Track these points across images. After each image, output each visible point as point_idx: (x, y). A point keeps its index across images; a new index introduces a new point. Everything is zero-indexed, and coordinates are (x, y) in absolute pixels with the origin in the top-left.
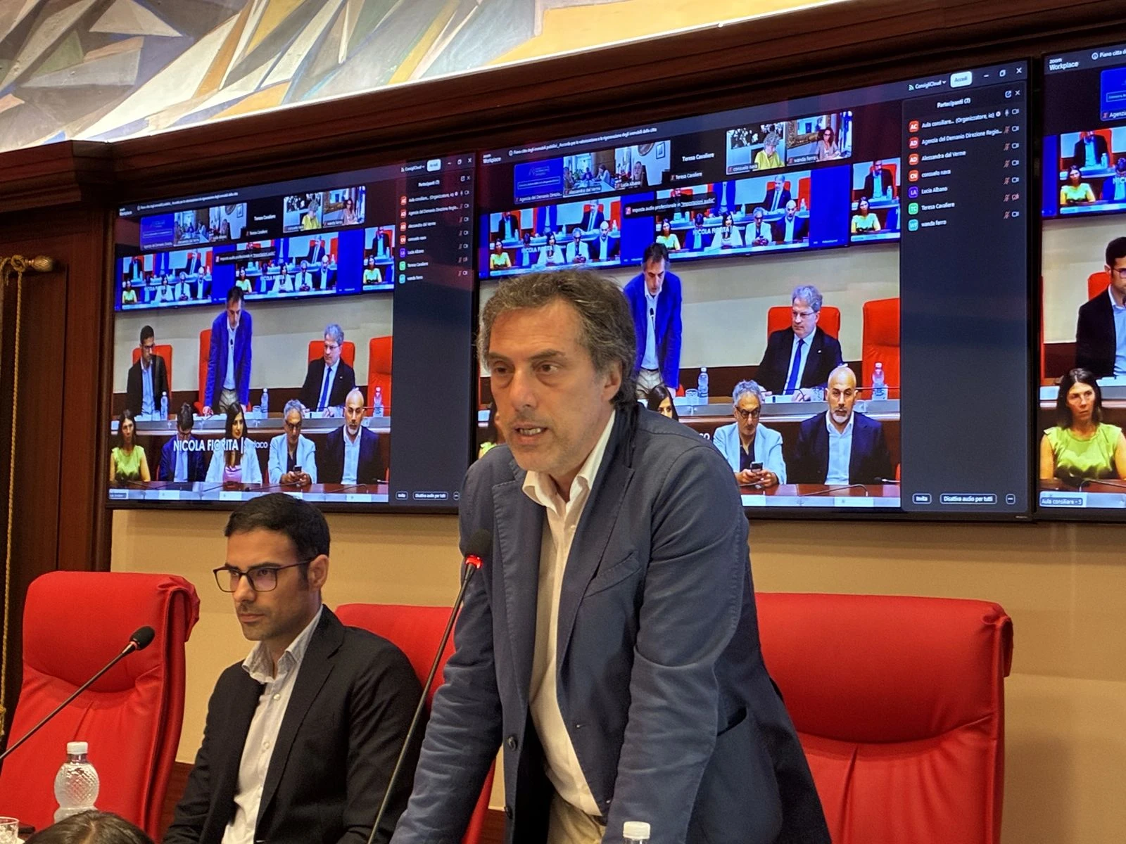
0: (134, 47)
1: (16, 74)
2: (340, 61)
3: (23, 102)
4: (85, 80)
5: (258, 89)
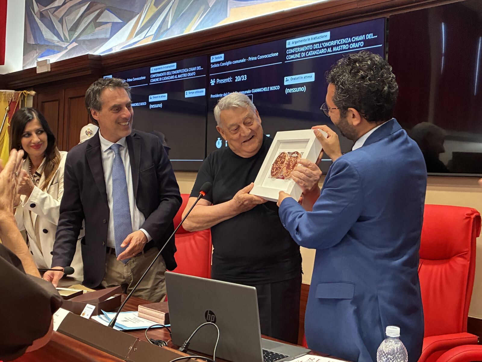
0: (109, 26)
1: (76, 36)
2: (168, 28)
3: (78, 44)
4: (95, 37)
5: (144, 38)
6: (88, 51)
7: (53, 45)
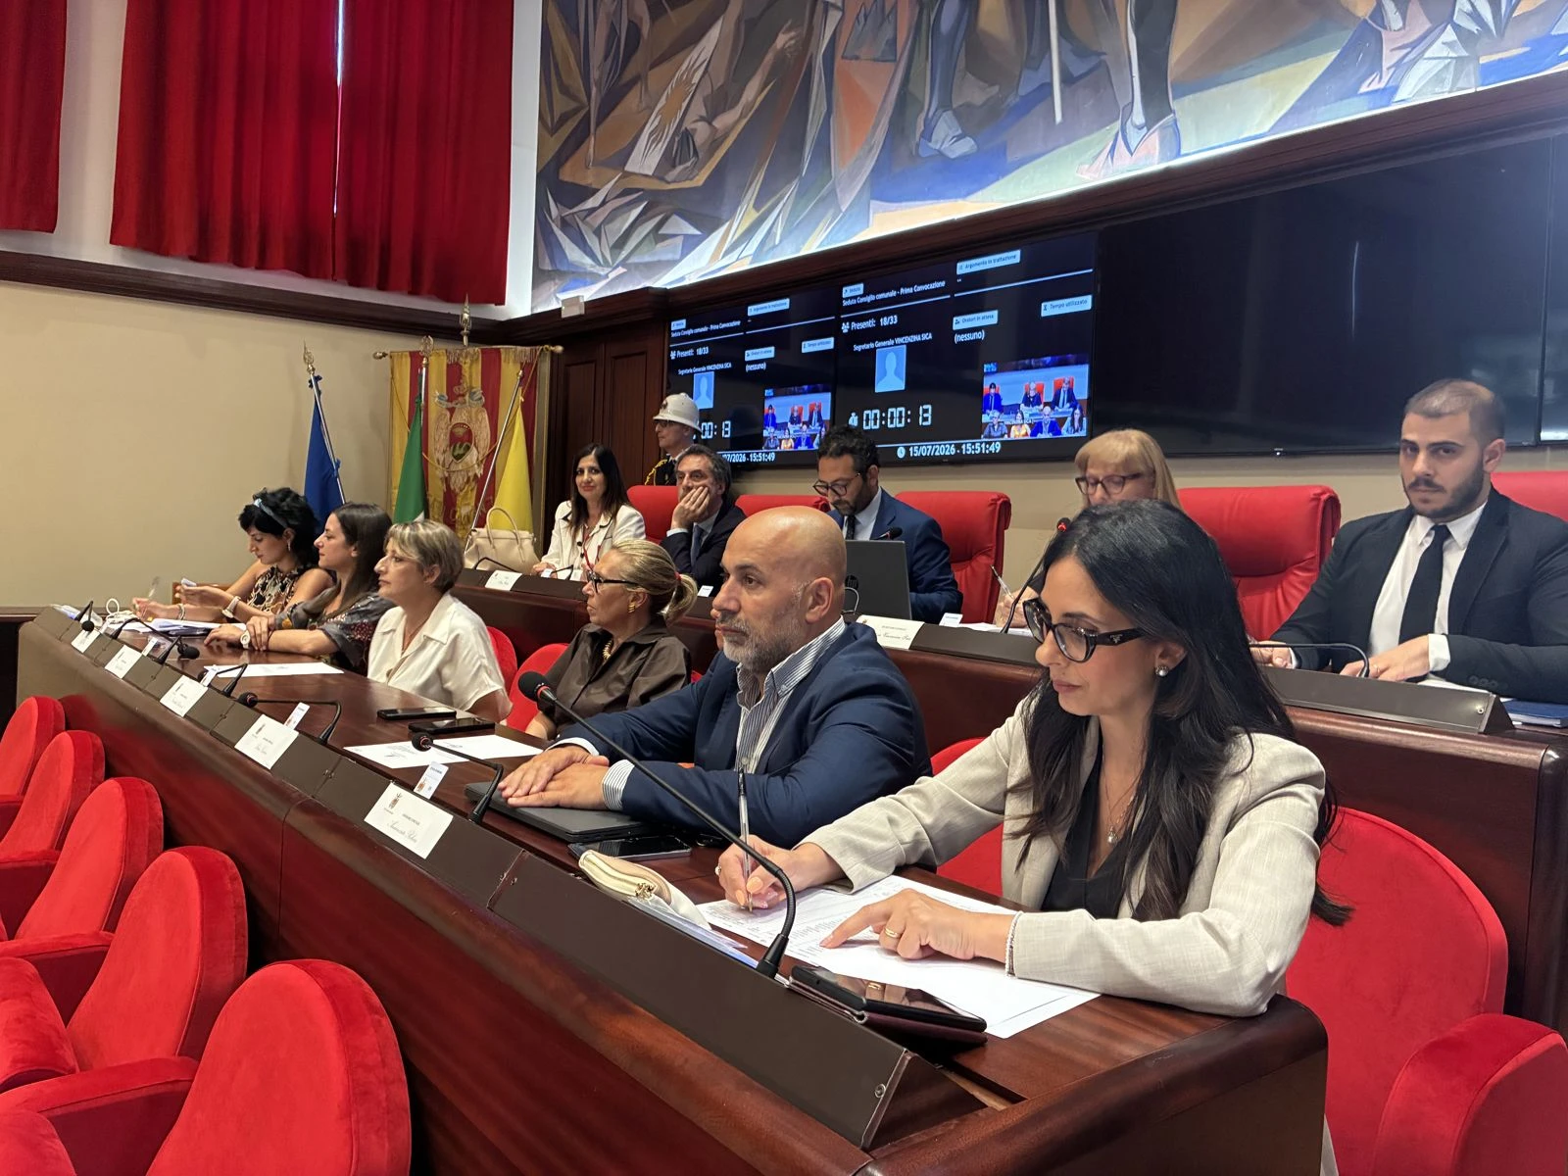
0: (679, 241)
1: (624, 256)
2: (776, 244)
3: (625, 271)
4: (655, 258)
5: (738, 259)
6: (644, 280)
7: (583, 271)
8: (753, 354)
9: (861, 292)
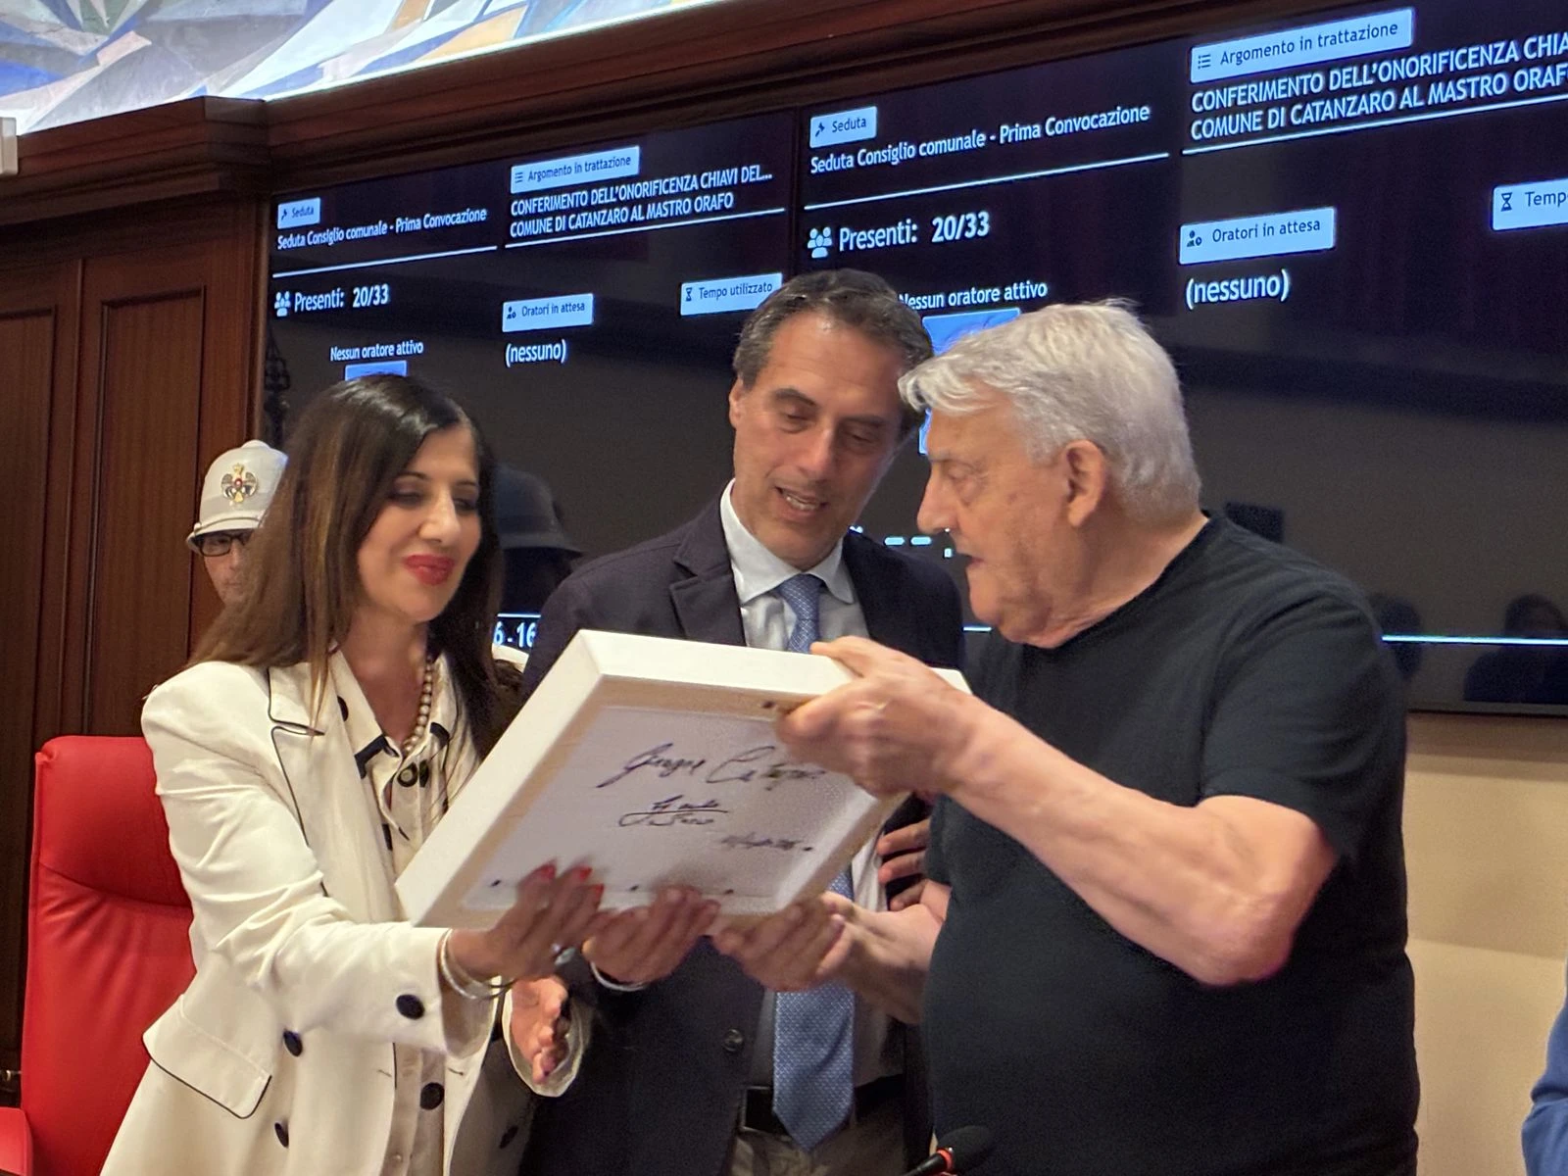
1: (141, 2)
3: (149, 43)
4: (236, 11)
5: (480, 18)
6: (198, 74)
8: (527, 311)
9: (870, 132)
